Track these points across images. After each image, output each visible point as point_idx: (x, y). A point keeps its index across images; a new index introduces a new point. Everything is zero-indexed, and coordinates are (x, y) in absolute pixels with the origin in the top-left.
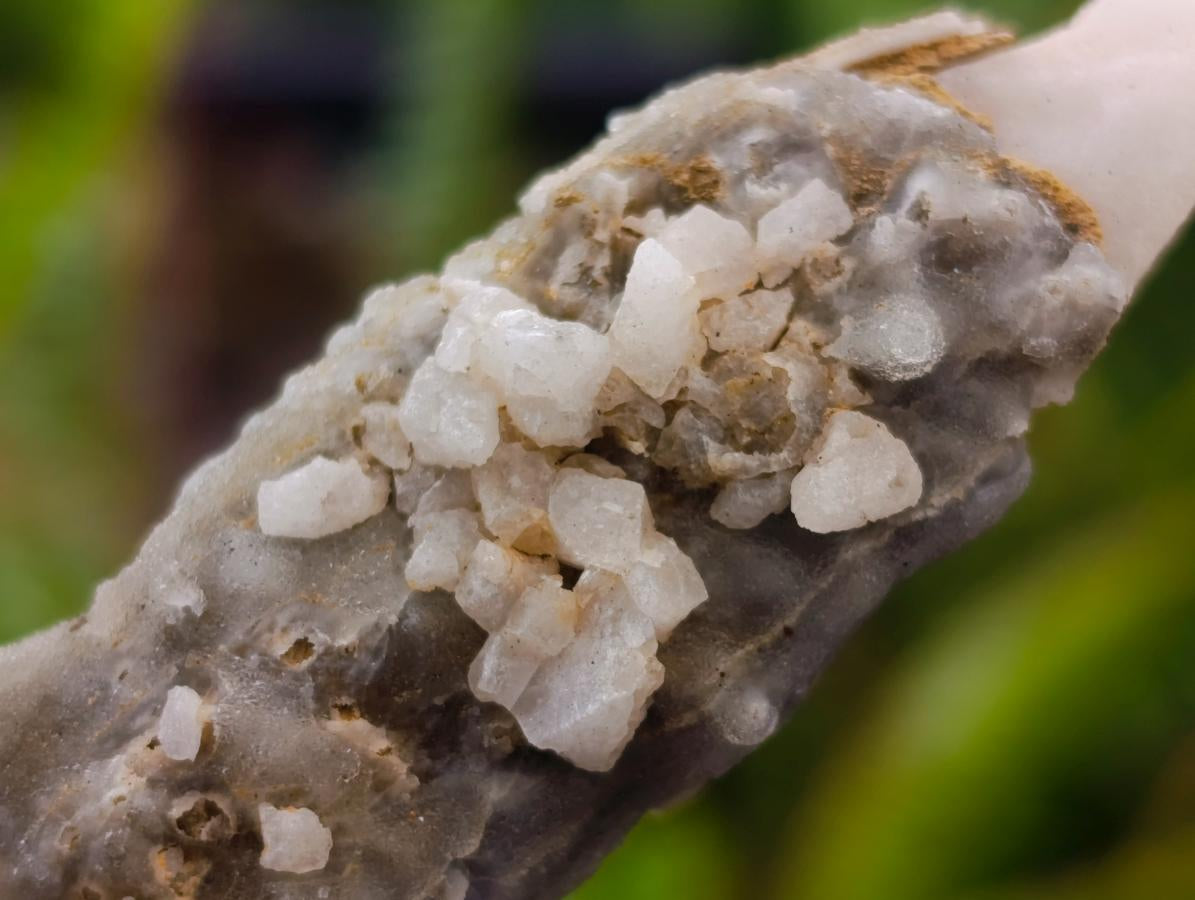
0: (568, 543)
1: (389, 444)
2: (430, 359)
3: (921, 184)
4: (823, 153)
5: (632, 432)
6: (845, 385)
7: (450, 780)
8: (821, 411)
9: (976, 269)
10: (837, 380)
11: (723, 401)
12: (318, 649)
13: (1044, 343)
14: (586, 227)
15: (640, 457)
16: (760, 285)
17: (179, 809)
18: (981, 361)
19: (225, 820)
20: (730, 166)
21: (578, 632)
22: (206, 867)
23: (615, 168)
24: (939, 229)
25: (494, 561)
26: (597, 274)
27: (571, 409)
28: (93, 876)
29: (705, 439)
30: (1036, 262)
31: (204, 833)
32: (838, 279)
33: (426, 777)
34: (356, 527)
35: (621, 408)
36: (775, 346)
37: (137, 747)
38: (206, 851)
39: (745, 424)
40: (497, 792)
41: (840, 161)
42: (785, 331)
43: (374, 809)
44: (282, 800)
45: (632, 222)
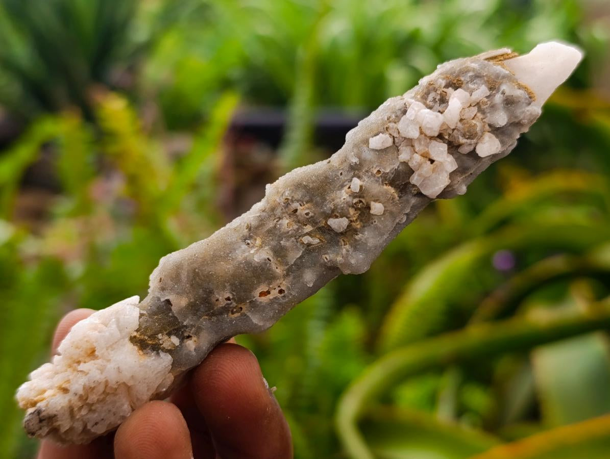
0: (433, 155)
1: (394, 132)
2: (404, 116)
3: (504, 87)
4: (484, 79)
5: (446, 134)
6: (487, 128)
7: (404, 198)
8: (483, 132)
9: (513, 105)
10: (486, 126)
11: (463, 129)
12: (382, 172)
13: (525, 121)
14: (435, 90)
15: (447, 139)
16: (470, 105)
17: (355, 201)
18: (512, 123)
19: (363, 204)
20: (465, 80)
21: (433, 172)
22: (359, 212)
23: (441, 78)
24: (507, 97)
25: (417, 158)
26: (437, 100)
27: (436, 130)
28: (338, 212)
29: (460, 136)
30: (524, 105)
31: (360, 205)
32: (486, 106)
33: (400, 197)
34: (387, 148)
35: (444, 130)
36: (473, 119)
37: (346, 188)
38: (359, 209)
39: (467, 134)
40: (413, 201)
41: (487, 81)
42: (476, 115)
43: (391, 203)
44: (375, 201)
45: (445, 90)
